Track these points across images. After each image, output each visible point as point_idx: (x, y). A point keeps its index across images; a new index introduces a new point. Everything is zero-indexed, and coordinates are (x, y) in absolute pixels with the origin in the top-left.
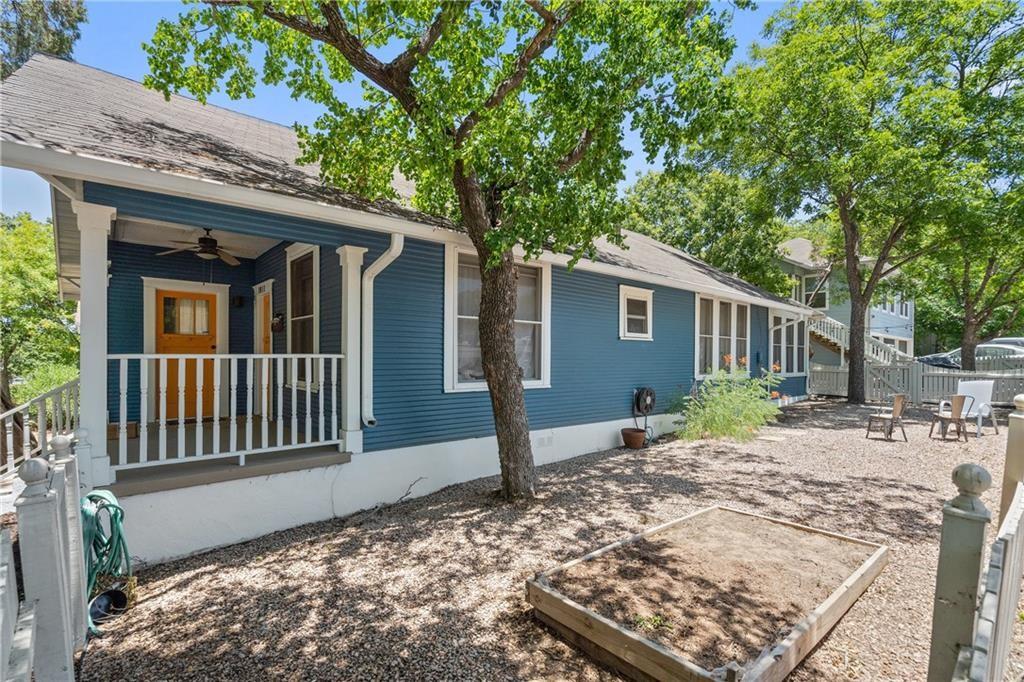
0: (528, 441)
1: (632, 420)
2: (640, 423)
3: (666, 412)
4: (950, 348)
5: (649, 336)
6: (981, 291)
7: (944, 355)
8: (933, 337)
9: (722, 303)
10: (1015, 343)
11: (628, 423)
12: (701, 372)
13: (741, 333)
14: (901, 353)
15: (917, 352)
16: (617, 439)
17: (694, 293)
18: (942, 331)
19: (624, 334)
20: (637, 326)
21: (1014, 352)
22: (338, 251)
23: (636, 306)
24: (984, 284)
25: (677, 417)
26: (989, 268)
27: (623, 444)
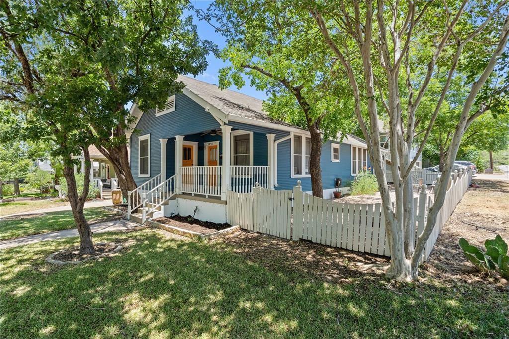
0: (322, 192)
1: (335, 189)
2: (338, 190)
3: (345, 187)
4: (436, 165)
5: (339, 161)
6: (446, 143)
7: (433, 168)
8: (429, 160)
9: (359, 148)
10: (459, 163)
11: (334, 190)
12: (353, 173)
13: (365, 159)
14: (418, 167)
15: (423, 167)
16: (331, 195)
17: (351, 145)
18: (432, 158)
19: (333, 160)
20: (336, 157)
21: (458, 166)
22: (267, 135)
23: (336, 150)
24: (447, 141)
25: (349, 188)
26: (448, 135)
27: (334, 197)
